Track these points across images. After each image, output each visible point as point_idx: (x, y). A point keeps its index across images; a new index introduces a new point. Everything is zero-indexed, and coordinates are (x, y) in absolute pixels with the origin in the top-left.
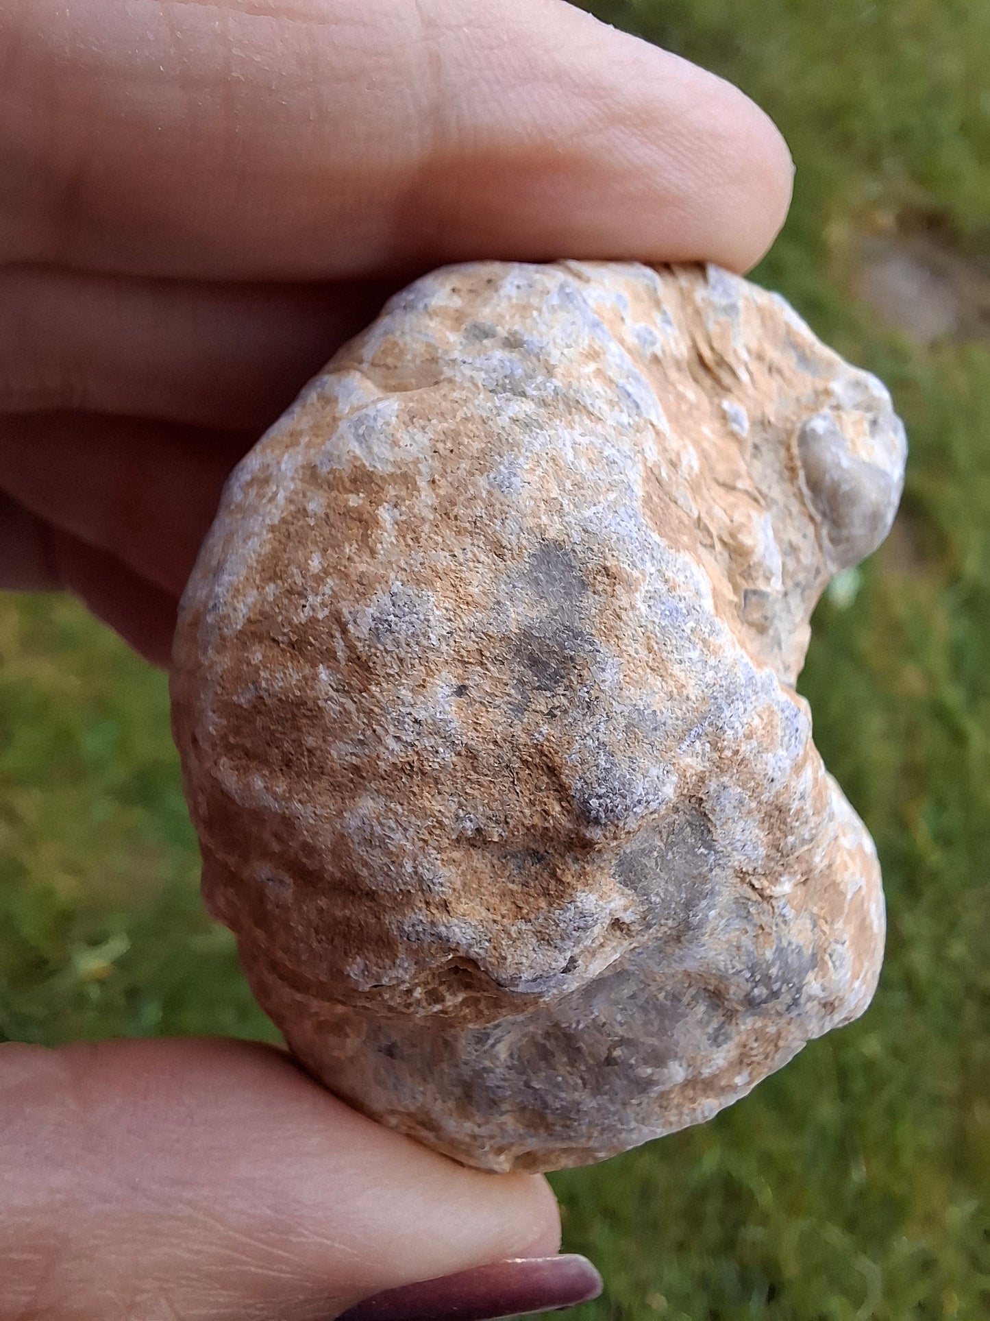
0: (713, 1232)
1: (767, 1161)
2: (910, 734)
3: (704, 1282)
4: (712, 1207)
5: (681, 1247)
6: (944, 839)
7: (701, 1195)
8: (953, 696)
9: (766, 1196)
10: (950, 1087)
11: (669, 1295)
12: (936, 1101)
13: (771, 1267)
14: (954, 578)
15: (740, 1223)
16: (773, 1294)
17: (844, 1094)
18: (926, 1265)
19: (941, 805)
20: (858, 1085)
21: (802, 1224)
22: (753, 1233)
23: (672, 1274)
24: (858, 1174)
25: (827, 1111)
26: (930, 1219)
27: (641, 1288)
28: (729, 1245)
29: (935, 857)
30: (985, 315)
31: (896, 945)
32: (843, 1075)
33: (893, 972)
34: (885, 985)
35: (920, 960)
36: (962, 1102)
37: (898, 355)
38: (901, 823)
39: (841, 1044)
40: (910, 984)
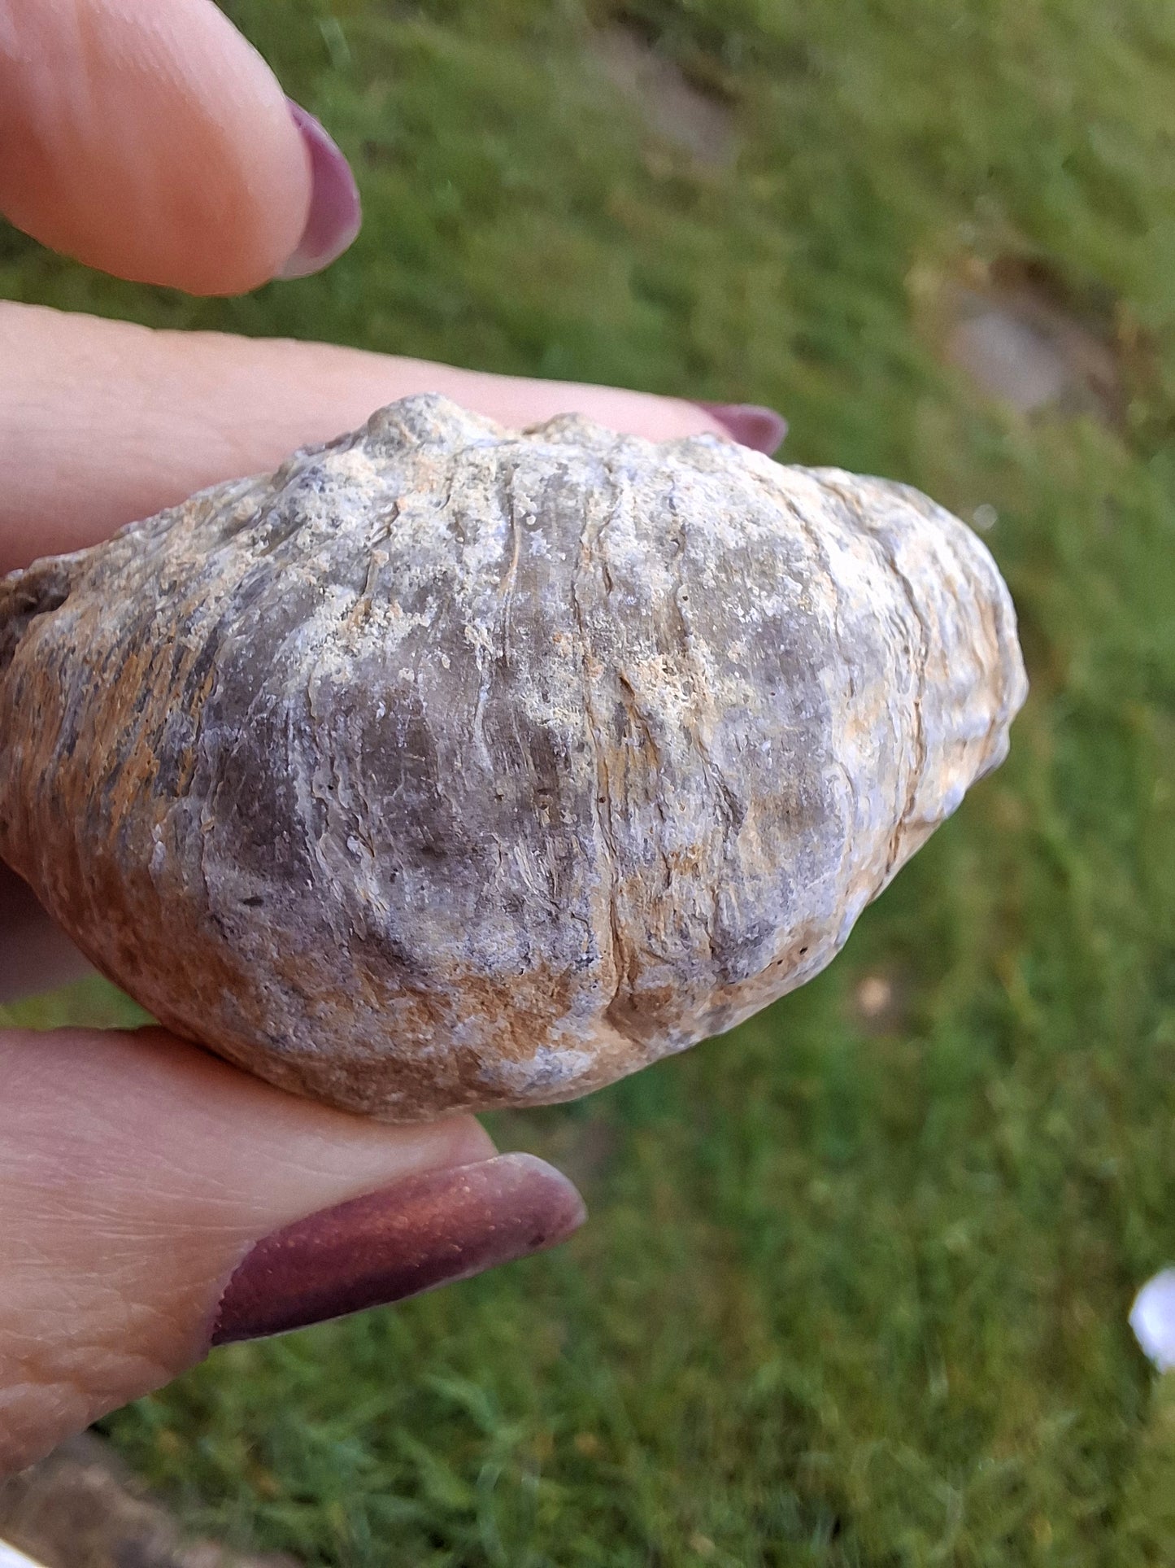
0: (771, 1458)
1: (835, 1373)
2: (1006, 873)
3: (759, 1518)
4: (770, 1429)
5: (732, 1478)
6: (1043, 995)
7: (759, 1415)
8: (1055, 829)
9: (831, 1415)
10: (1045, 1281)
11: (717, 1536)
12: (1029, 1298)
13: (836, 1497)
14: (1058, 689)
15: (801, 1447)
16: (838, 1529)
17: (925, 1294)
18: (1015, 1488)
19: (1040, 955)
20: (941, 1282)
21: (874, 1446)
22: (816, 1458)
23: (722, 1512)
24: (938, 1387)
25: (905, 1313)
26: (1021, 1434)
27: (684, 1527)
28: (788, 1473)
29: (1031, 1016)
30: (1096, 386)
31: (986, 1119)
32: (923, 1270)
33: (983, 1150)
34: (973, 1165)
35: (1013, 1135)
36: (1060, 1299)
37: (996, 428)
38: (995, 976)
39: (921, 1234)
40: (1002, 1164)
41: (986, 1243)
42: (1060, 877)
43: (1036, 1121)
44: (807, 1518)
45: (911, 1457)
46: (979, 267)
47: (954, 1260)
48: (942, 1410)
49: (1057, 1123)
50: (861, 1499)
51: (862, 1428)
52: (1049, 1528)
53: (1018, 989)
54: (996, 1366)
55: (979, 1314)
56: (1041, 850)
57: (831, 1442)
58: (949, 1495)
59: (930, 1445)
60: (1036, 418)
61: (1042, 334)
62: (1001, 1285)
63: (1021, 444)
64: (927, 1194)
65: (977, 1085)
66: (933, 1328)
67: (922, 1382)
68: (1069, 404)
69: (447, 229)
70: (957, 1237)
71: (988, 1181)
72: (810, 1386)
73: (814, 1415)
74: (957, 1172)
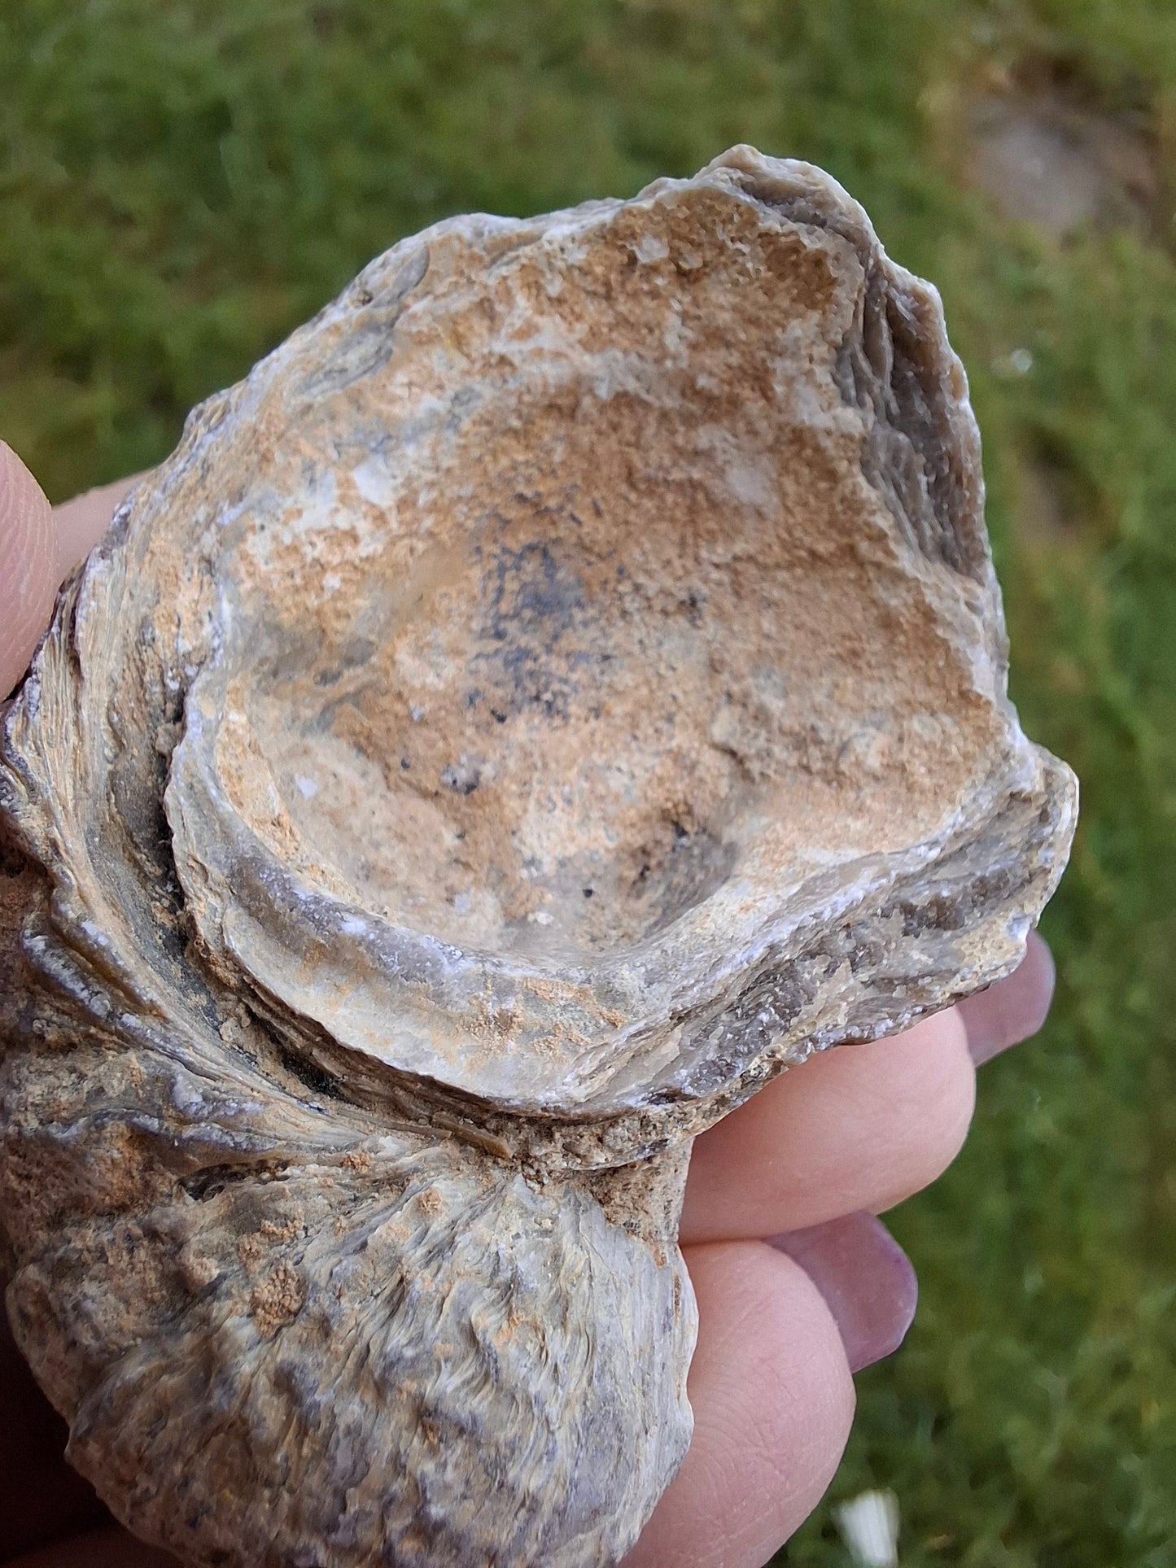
6: (1115, 866)
10: (1137, 1159)
12: (1123, 1178)
13: (938, 1393)
16: (941, 1424)
17: (1013, 1185)
18: (1121, 1370)
19: (1109, 824)
20: (1031, 1173)
21: (973, 1341)
24: (1033, 1280)
25: (995, 1205)
26: (1123, 1314)
28: (886, 1373)
29: (1104, 888)
30: (1134, 191)
32: (1011, 1160)
33: (1065, 1032)
34: (1054, 1049)
35: (1094, 1013)
36: (1153, 1175)
37: (1025, 257)
39: (1005, 1124)
40: (1084, 1045)
41: (1074, 1126)
43: (1118, 994)
44: (909, 1416)
45: (1011, 1348)
46: (999, 73)
47: (1041, 1149)
48: (1040, 1298)
49: (1138, 998)
50: (962, 1394)
52: (1155, 1405)
53: (1090, 862)
54: (1092, 1250)
56: (1103, 712)
57: (927, 1341)
58: (1051, 1382)
59: (1030, 1333)
60: (1070, 241)
61: (1072, 141)
63: (1054, 273)
66: (1025, 1221)
67: (1017, 1274)
68: (1106, 219)
69: (412, 101)
70: (1042, 1124)
71: (1071, 1063)
74: (1038, 1058)
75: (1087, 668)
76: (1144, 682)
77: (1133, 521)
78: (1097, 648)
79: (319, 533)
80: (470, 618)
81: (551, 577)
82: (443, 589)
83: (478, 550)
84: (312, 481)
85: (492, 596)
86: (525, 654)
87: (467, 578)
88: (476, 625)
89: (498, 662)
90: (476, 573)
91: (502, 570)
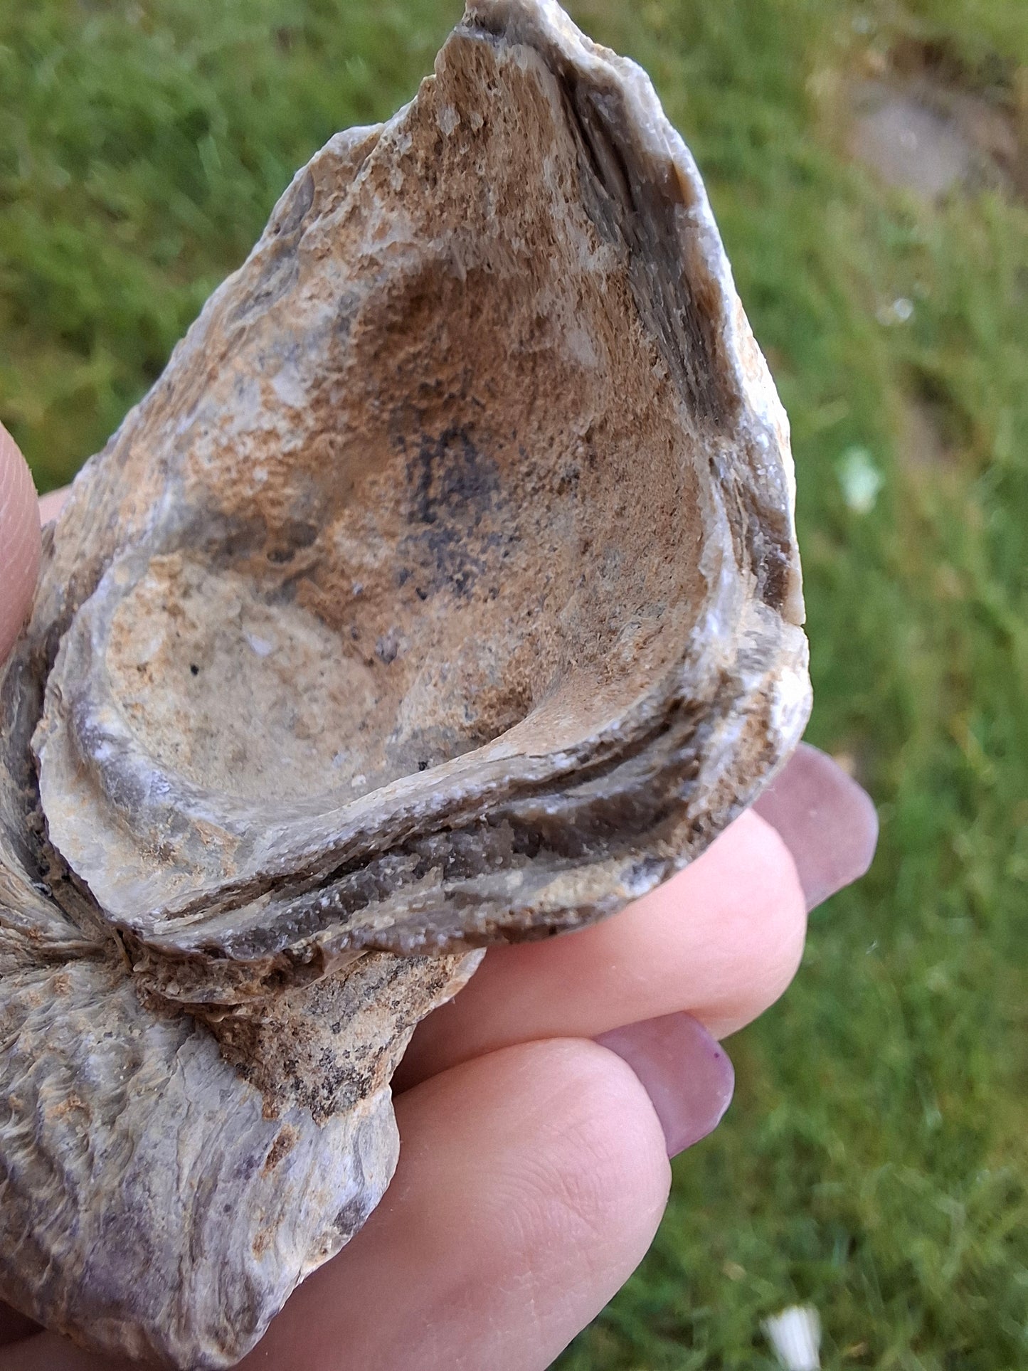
0: (788, 1191)
1: (837, 1111)
2: (952, 641)
3: (783, 1244)
4: (783, 1166)
5: (755, 1210)
6: (995, 750)
7: (771, 1156)
8: (993, 595)
9: (838, 1150)
11: (746, 1263)
12: (1008, 1025)
13: (850, 1219)
14: (985, 465)
15: (813, 1180)
16: (854, 1245)
17: (912, 1033)
18: (1012, 1195)
19: (989, 714)
20: (926, 1022)
21: (881, 1171)
22: (828, 1188)
23: (749, 1241)
24: (932, 1117)
25: (896, 1052)
26: (1012, 1146)
27: (717, 1256)
28: (805, 1202)
29: (987, 771)
30: (999, 158)
31: (954, 868)
32: (909, 1012)
33: (954, 897)
34: (945, 912)
35: (980, 880)
37: (902, 218)
38: (950, 740)
39: (903, 980)
40: (972, 907)
41: (964, 981)
42: (1002, 639)
43: (1000, 863)
44: (825, 1237)
45: (914, 1178)
46: (877, 59)
47: (936, 1000)
48: (938, 1133)
49: (1019, 864)
50: (872, 1219)
51: (869, 1156)
53: (972, 747)
54: (984, 1090)
55: (964, 1045)
56: (981, 615)
57: (840, 1172)
58: (951, 1206)
59: (930, 1164)
60: (943, 203)
61: (943, 116)
62: (981, 1017)
63: (929, 232)
64: (906, 942)
65: (943, 840)
66: (923, 1065)
67: (918, 1111)
68: (974, 182)
70: (937, 978)
71: (961, 924)
72: (817, 1125)
73: (823, 1151)
74: (931, 919)
75: (966, 576)
76: (1016, 588)
77: (1003, 447)
78: (974, 558)
79: (250, 434)
80: (398, 502)
81: (470, 460)
82: (370, 478)
83: (401, 440)
84: (241, 391)
85: (417, 481)
86: (450, 536)
87: (392, 466)
88: (404, 509)
89: (424, 544)
90: (401, 461)
91: (426, 458)
